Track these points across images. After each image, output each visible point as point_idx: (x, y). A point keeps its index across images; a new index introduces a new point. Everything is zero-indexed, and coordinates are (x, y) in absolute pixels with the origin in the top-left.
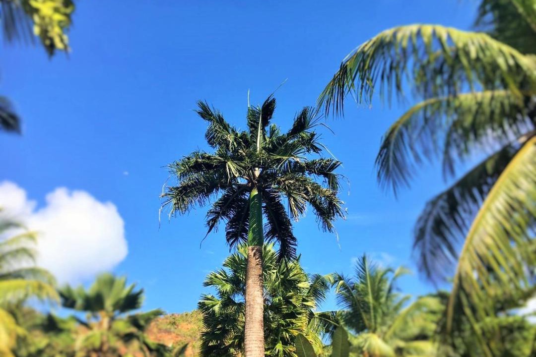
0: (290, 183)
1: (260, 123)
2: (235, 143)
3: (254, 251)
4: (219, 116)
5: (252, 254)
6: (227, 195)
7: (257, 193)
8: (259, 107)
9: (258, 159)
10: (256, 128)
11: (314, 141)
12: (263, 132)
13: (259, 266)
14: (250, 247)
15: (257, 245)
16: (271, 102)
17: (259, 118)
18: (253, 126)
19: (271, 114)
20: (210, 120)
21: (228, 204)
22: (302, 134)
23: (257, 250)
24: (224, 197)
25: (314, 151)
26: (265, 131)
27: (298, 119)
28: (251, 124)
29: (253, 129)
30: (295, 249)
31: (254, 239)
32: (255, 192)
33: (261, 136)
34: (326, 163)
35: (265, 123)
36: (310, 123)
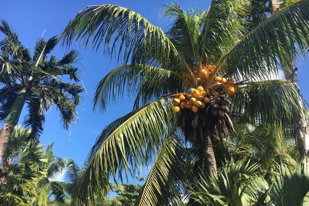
0: (45, 89)
1: (44, 50)
2: (17, 53)
3: (7, 127)
4: (15, 35)
5: (5, 128)
6: (5, 88)
7: (25, 92)
8: (46, 40)
9: (31, 70)
10: (40, 52)
11: (75, 74)
12: (44, 56)
13: (7, 138)
14: (6, 124)
15: (11, 124)
16: (55, 40)
17: (44, 46)
18: (38, 50)
19: (53, 47)
20: (7, 34)
21: (4, 94)
22: (66, 65)
23: (10, 127)
24: (3, 88)
25: (75, 80)
26: (46, 56)
27: (67, 55)
28: (38, 49)
29: (38, 52)
30: (40, 135)
31: (11, 119)
32: (24, 91)
33: (41, 58)
34: (75, 87)
35: (47, 51)
36: (74, 61)
